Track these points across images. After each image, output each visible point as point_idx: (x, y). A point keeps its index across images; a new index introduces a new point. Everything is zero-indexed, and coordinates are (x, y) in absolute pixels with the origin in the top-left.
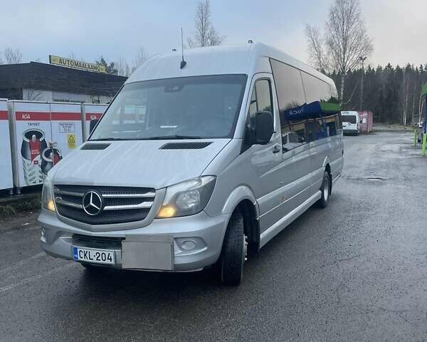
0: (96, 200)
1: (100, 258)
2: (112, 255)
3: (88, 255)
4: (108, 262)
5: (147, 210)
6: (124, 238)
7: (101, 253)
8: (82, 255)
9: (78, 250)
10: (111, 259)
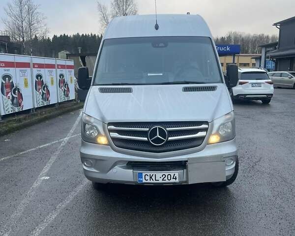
0: (162, 133)
1: (166, 178)
2: (177, 175)
3: (153, 178)
4: (173, 181)
5: (203, 138)
6: (187, 161)
7: (167, 174)
8: (147, 178)
9: (144, 175)
10: (176, 179)
